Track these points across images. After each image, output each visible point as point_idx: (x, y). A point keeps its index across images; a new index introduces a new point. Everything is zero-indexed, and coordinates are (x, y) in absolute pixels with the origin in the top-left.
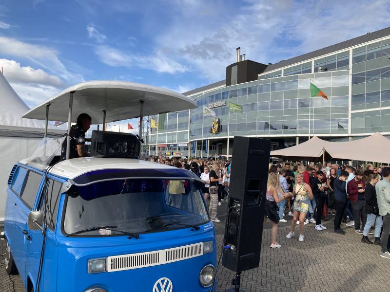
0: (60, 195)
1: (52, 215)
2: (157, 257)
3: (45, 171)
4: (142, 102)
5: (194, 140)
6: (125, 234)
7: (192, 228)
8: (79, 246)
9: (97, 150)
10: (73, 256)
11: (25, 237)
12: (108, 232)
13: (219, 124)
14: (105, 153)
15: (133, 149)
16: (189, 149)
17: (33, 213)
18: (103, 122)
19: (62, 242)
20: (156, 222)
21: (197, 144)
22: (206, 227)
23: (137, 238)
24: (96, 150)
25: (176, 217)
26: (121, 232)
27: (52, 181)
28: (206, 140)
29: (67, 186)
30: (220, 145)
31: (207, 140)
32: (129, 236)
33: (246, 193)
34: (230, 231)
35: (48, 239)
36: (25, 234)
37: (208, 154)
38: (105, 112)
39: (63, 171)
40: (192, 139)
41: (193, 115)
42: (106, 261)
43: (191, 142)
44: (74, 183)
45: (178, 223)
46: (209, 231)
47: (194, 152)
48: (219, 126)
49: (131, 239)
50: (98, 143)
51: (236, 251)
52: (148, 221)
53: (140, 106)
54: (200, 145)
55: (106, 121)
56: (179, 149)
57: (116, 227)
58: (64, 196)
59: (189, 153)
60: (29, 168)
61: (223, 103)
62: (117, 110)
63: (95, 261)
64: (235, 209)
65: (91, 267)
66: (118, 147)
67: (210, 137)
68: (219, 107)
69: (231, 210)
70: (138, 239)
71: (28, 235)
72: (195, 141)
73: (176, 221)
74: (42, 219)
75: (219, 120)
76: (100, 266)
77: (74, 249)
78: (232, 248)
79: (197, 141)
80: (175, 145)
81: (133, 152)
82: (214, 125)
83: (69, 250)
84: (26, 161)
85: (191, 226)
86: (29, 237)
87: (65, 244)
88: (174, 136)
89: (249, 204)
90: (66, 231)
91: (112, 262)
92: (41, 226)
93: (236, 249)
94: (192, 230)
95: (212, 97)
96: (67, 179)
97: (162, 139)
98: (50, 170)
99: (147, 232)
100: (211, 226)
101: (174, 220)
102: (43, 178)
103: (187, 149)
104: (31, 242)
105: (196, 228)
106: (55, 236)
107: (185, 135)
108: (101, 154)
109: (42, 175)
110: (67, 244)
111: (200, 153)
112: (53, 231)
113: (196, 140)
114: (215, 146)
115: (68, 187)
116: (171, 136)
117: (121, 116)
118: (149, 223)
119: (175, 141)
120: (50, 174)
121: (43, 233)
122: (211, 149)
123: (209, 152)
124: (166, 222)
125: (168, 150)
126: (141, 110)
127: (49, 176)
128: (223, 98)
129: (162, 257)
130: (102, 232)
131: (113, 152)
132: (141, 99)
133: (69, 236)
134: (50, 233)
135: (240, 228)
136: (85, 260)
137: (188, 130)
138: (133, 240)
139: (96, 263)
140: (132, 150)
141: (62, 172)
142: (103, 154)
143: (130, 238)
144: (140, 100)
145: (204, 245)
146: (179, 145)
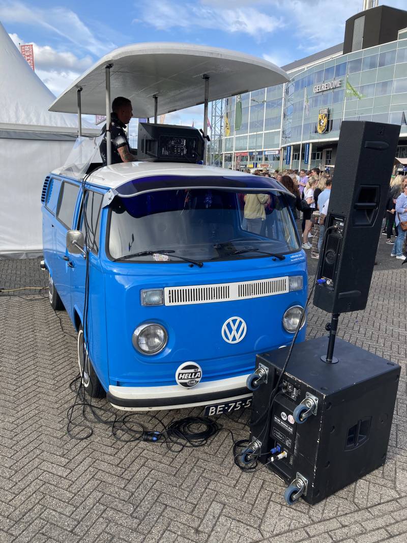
0: (102, 210)
1: (94, 235)
2: (226, 292)
3: (82, 181)
4: (206, 78)
5: (288, 144)
6: (187, 261)
7: (274, 258)
8: (129, 274)
9: (146, 150)
10: (122, 286)
11: (67, 264)
12: (165, 258)
13: (328, 118)
14: (157, 156)
15: (195, 150)
16: (281, 159)
17: (71, 232)
18: (154, 115)
19: (109, 268)
20: (226, 248)
21: (294, 150)
22: (295, 257)
23: (201, 266)
24: (145, 152)
25: (253, 243)
26: (181, 258)
27: (91, 194)
28: (307, 144)
29: (109, 197)
30: (328, 152)
31: (309, 144)
32: (191, 264)
33: (355, 207)
34: (327, 260)
35: (93, 265)
36: (66, 260)
37: (309, 166)
38: (156, 98)
39: (103, 179)
40: (286, 143)
41: (289, 104)
42: (163, 293)
43: (285, 148)
44: (117, 193)
45: (256, 250)
46: (299, 262)
47: (288, 163)
48: (328, 121)
49: (193, 268)
50: (146, 140)
51: (334, 287)
52: (216, 247)
53: (204, 86)
54: (298, 151)
55: (158, 113)
56: (266, 159)
57: (174, 252)
58: (107, 211)
59: (281, 165)
60: (63, 179)
61: (336, 83)
62: (172, 94)
63: (149, 293)
64: (336, 230)
65: (144, 298)
66: (173, 147)
67: (313, 139)
68: (330, 89)
69: (330, 231)
70: (202, 269)
71: (70, 261)
72: (290, 146)
73: (253, 248)
74: (83, 241)
75: (329, 111)
76: (156, 298)
77: (123, 278)
78: (328, 283)
79: (293, 145)
80: (260, 153)
81: (194, 154)
82: (320, 120)
83: (117, 277)
84: (60, 170)
85: (272, 255)
86: (71, 263)
87: (112, 271)
88: (260, 139)
89: (357, 223)
90: (111, 254)
91: (170, 294)
92: (83, 249)
93: (334, 284)
94: (275, 260)
95: (320, 73)
96: (108, 189)
97: (241, 144)
98: (89, 179)
99: (213, 260)
100: (302, 257)
101: (250, 247)
102: (80, 190)
103: (278, 159)
104: (73, 269)
105: (281, 258)
106: (99, 261)
107: (276, 137)
108: (152, 156)
109: (79, 186)
110: (115, 271)
111: (297, 164)
112: (97, 255)
113: (291, 144)
114: (320, 153)
115: (110, 199)
116: (255, 140)
117: (179, 103)
118: (217, 249)
119: (260, 147)
120: (88, 184)
121: (86, 257)
122: (313, 157)
123: (311, 161)
124: (239, 248)
125: (250, 161)
126: (206, 90)
127: (87, 187)
128: (338, 75)
129: (234, 292)
130: (157, 257)
131: (167, 153)
132: (206, 73)
133: (116, 261)
134: (94, 258)
135: (341, 255)
136: (137, 290)
137: (281, 130)
138: (196, 270)
139: (150, 295)
140: (193, 152)
141: (102, 181)
142: (155, 156)
143: (192, 266)
144: (204, 75)
145: (290, 280)
146: (266, 153)
